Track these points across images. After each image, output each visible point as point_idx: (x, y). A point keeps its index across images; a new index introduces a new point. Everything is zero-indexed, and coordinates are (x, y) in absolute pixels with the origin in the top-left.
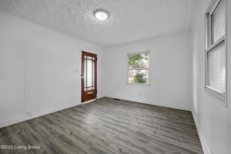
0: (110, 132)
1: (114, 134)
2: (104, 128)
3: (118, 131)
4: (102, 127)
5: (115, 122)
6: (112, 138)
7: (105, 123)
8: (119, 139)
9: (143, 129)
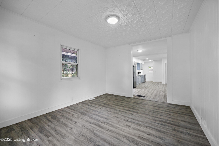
0: (105, 115)
1: (102, 114)
2: (110, 118)
3: (99, 116)
4: (112, 119)
5: (100, 123)
6: (104, 112)
7: (111, 123)
8: (100, 112)
9: (79, 117)
